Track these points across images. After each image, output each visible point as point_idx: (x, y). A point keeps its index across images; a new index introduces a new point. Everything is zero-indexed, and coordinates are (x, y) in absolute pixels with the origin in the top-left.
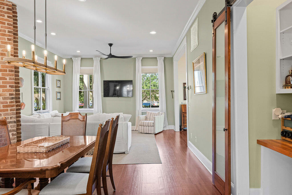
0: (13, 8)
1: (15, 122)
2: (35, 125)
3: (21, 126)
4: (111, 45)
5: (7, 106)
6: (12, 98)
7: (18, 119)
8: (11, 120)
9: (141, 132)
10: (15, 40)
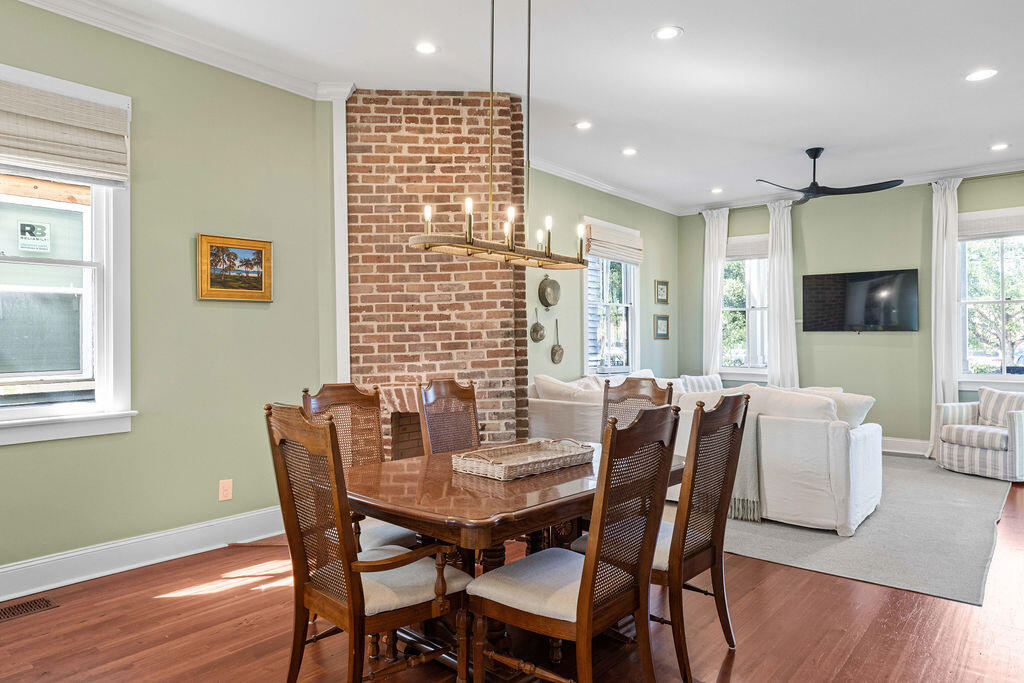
0: (512, 107)
1: (511, 394)
2: (572, 406)
3: (527, 405)
4: (814, 153)
5: (496, 354)
6: (508, 334)
7: (521, 387)
8: (504, 389)
9: (948, 467)
10: (516, 186)
